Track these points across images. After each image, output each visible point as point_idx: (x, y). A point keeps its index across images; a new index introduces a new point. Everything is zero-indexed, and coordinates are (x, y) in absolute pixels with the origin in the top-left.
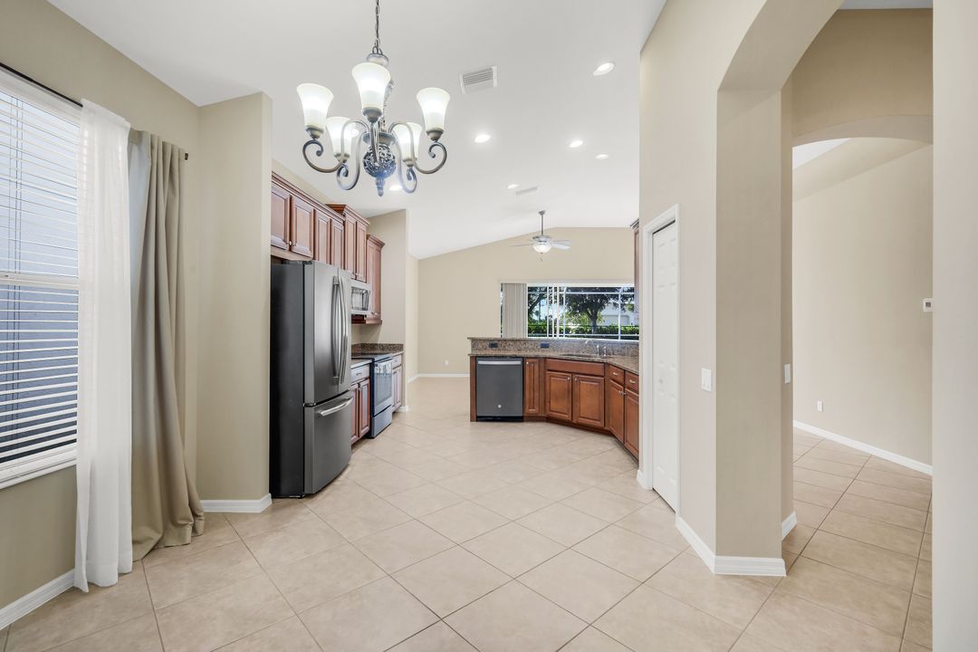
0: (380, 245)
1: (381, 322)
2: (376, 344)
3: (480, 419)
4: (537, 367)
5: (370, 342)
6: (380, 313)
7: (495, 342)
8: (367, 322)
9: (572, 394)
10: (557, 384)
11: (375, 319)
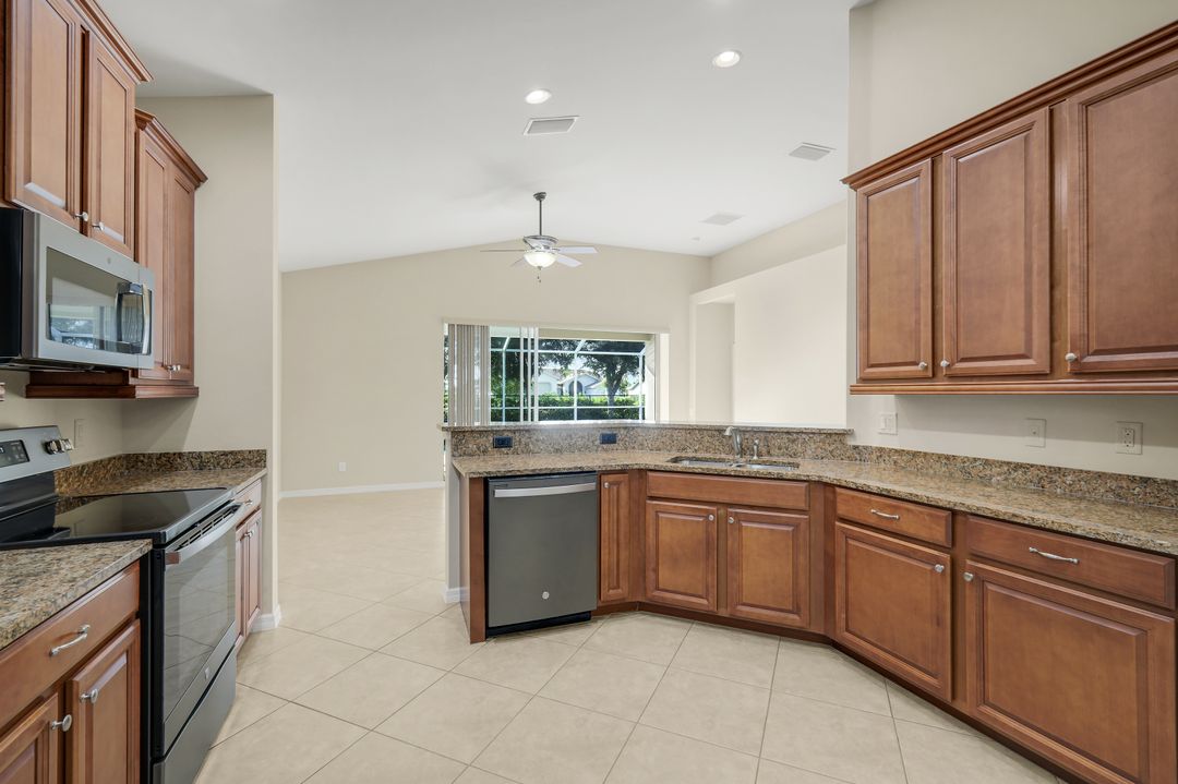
0: (193, 177)
1: (195, 393)
2: (180, 455)
3: (494, 632)
4: (624, 493)
5: (158, 447)
6: (189, 366)
7: (506, 434)
8: (141, 393)
9: (717, 551)
10: (674, 526)
11: (173, 383)
